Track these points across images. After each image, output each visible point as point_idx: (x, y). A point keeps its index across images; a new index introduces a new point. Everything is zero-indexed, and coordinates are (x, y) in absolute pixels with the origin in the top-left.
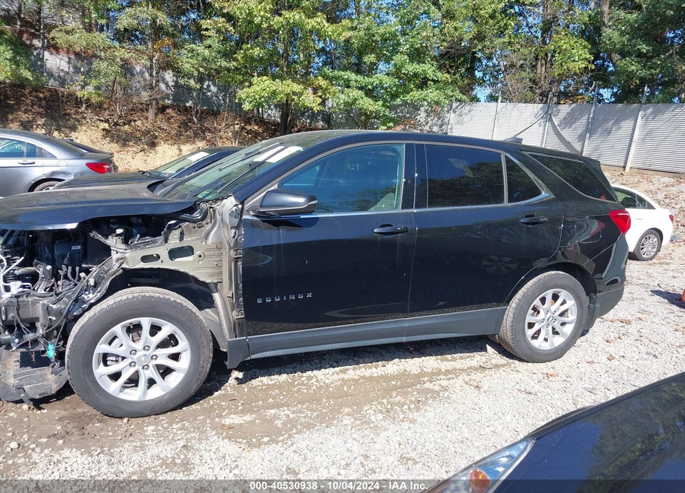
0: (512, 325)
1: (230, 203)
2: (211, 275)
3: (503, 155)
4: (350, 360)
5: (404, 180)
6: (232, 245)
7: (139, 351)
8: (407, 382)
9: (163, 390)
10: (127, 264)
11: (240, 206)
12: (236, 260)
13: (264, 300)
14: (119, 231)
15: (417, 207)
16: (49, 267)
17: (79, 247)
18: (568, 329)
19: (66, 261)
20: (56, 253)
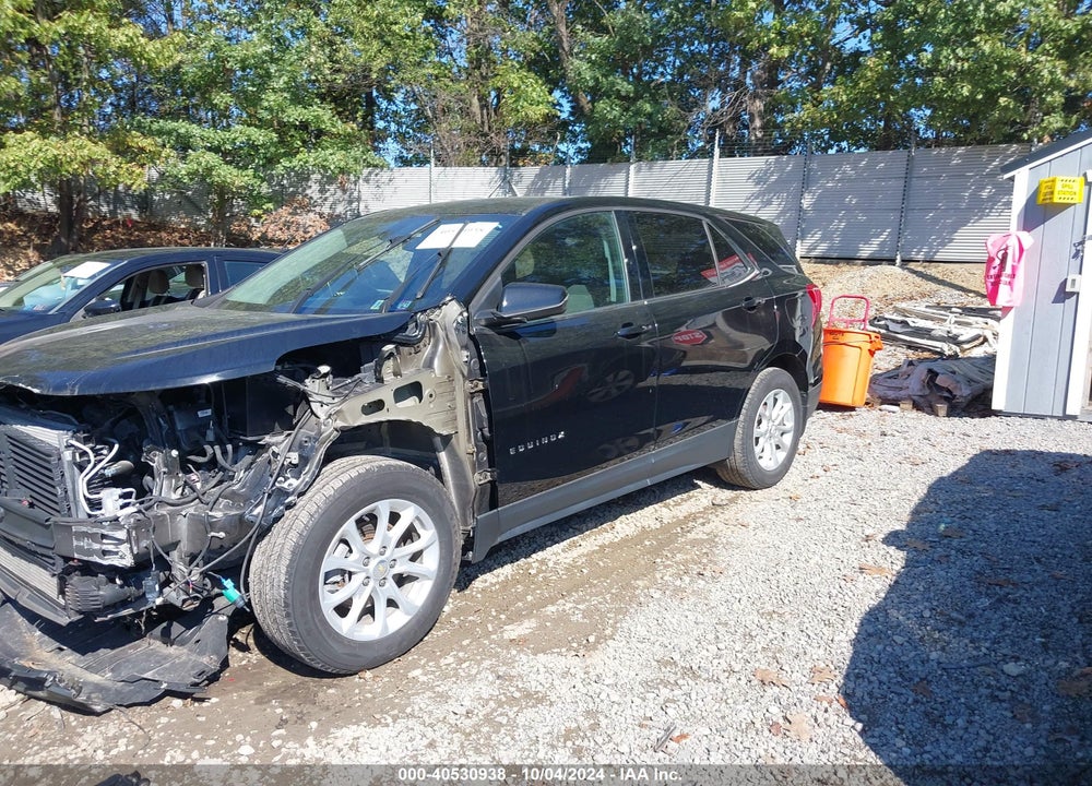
0: (743, 444)
1: (452, 311)
2: (445, 424)
3: (705, 222)
4: (571, 530)
5: (626, 260)
6: (466, 373)
7: (375, 556)
8: (666, 537)
9: (407, 613)
10: (345, 420)
11: (465, 314)
12: (472, 395)
13: (517, 450)
14: (324, 369)
15: (646, 297)
16: (175, 453)
17: (209, 412)
18: (788, 439)
19: (210, 436)
20: (179, 426)
